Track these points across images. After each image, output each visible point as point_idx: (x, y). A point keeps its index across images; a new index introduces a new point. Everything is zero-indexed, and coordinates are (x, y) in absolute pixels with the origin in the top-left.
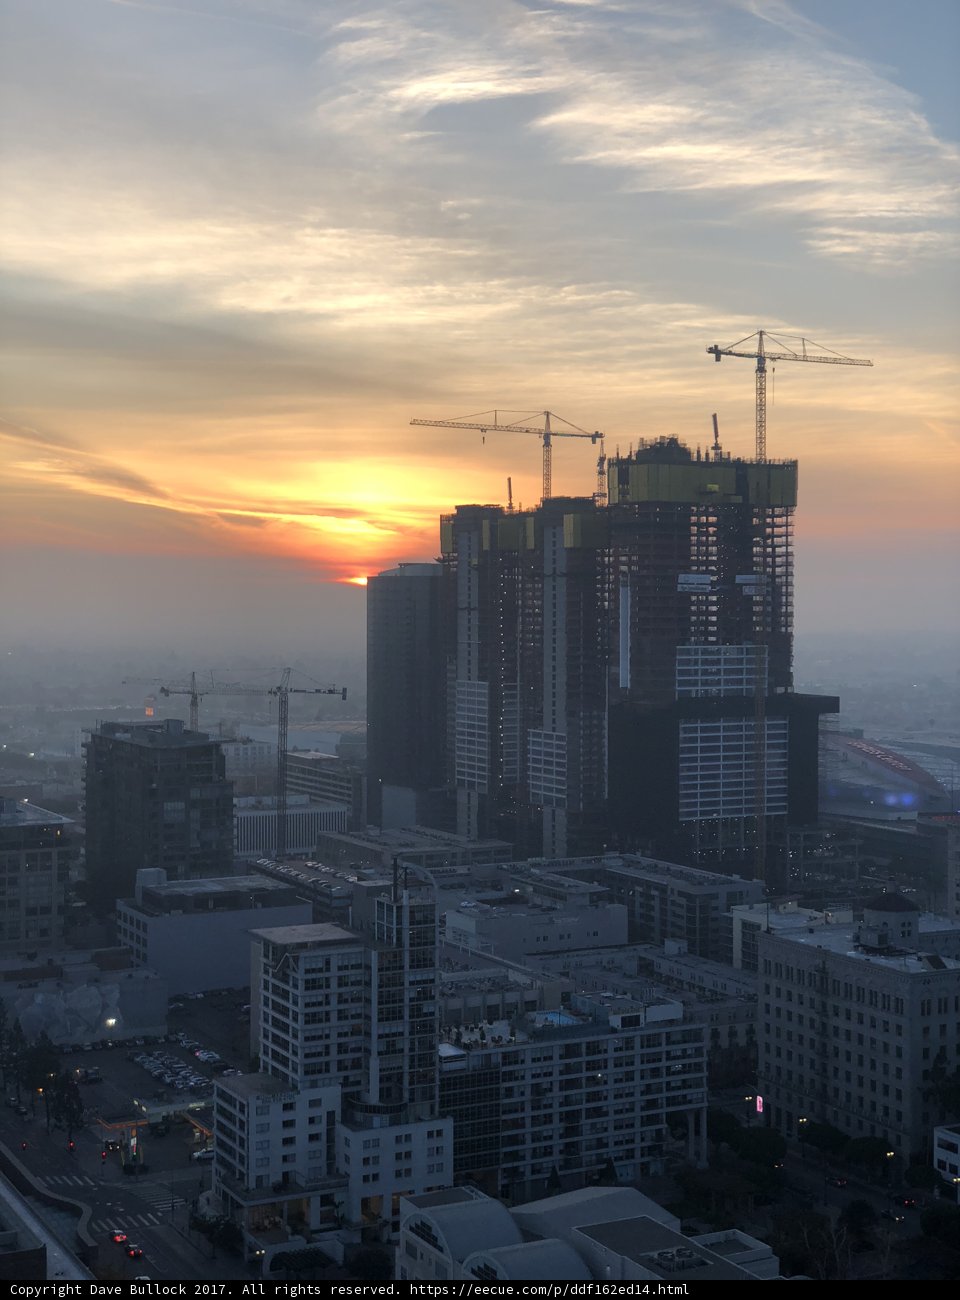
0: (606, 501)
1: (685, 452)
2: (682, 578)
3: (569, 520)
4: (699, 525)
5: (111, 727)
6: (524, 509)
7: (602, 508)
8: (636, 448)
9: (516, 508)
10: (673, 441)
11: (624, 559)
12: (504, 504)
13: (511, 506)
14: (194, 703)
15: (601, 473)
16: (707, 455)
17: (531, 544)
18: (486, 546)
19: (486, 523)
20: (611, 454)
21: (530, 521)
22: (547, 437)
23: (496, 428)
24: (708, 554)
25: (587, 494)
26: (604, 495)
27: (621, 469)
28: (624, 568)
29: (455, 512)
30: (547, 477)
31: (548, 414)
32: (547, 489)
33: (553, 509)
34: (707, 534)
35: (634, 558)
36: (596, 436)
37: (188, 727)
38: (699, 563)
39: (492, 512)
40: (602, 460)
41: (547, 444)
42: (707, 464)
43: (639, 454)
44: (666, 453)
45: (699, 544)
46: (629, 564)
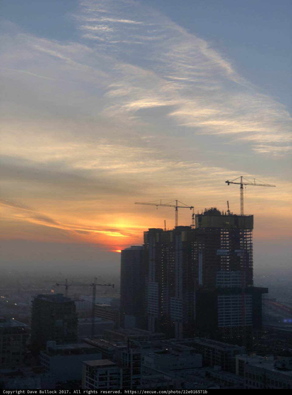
0: (194, 227)
1: (218, 212)
2: (218, 251)
3: (183, 233)
4: (223, 234)
5: (41, 296)
6: (169, 230)
7: (193, 229)
8: (204, 211)
9: (167, 229)
10: (215, 209)
11: (200, 245)
12: (163, 228)
13: (165, 229)
14: (67, 288)
15: (193, 219)
16: (226, 213)
17: (171, 240)
18: (158, 241)
19: (158, 234)
20: (196, 213)
21: (171, 233)
22: (177, 208)
23: (161, 205)
24: (226, 243)
25: (189, 225)
26: (194, 225)
27: (199, 218)
28: (200, 248)
29: (148, 230)
30: (177, 220)
31: (177, 201)
32: (177, 224)
33: (179, 230)
34: (226, 237)
35: (203, 245)
36: (192, 207)
37: (64, 296)
38: (223, 246)
39: (159, 231)
40: (193, 215)
41: (177, 210)
42: (225, 216)
43: (205, 213)
44: (213, 213)
45: (223, 240)
46: (202, 246)
